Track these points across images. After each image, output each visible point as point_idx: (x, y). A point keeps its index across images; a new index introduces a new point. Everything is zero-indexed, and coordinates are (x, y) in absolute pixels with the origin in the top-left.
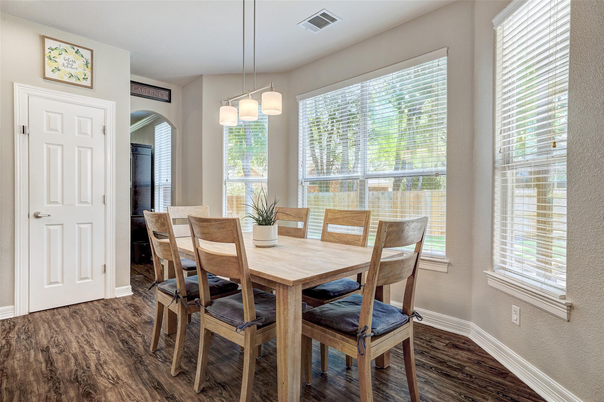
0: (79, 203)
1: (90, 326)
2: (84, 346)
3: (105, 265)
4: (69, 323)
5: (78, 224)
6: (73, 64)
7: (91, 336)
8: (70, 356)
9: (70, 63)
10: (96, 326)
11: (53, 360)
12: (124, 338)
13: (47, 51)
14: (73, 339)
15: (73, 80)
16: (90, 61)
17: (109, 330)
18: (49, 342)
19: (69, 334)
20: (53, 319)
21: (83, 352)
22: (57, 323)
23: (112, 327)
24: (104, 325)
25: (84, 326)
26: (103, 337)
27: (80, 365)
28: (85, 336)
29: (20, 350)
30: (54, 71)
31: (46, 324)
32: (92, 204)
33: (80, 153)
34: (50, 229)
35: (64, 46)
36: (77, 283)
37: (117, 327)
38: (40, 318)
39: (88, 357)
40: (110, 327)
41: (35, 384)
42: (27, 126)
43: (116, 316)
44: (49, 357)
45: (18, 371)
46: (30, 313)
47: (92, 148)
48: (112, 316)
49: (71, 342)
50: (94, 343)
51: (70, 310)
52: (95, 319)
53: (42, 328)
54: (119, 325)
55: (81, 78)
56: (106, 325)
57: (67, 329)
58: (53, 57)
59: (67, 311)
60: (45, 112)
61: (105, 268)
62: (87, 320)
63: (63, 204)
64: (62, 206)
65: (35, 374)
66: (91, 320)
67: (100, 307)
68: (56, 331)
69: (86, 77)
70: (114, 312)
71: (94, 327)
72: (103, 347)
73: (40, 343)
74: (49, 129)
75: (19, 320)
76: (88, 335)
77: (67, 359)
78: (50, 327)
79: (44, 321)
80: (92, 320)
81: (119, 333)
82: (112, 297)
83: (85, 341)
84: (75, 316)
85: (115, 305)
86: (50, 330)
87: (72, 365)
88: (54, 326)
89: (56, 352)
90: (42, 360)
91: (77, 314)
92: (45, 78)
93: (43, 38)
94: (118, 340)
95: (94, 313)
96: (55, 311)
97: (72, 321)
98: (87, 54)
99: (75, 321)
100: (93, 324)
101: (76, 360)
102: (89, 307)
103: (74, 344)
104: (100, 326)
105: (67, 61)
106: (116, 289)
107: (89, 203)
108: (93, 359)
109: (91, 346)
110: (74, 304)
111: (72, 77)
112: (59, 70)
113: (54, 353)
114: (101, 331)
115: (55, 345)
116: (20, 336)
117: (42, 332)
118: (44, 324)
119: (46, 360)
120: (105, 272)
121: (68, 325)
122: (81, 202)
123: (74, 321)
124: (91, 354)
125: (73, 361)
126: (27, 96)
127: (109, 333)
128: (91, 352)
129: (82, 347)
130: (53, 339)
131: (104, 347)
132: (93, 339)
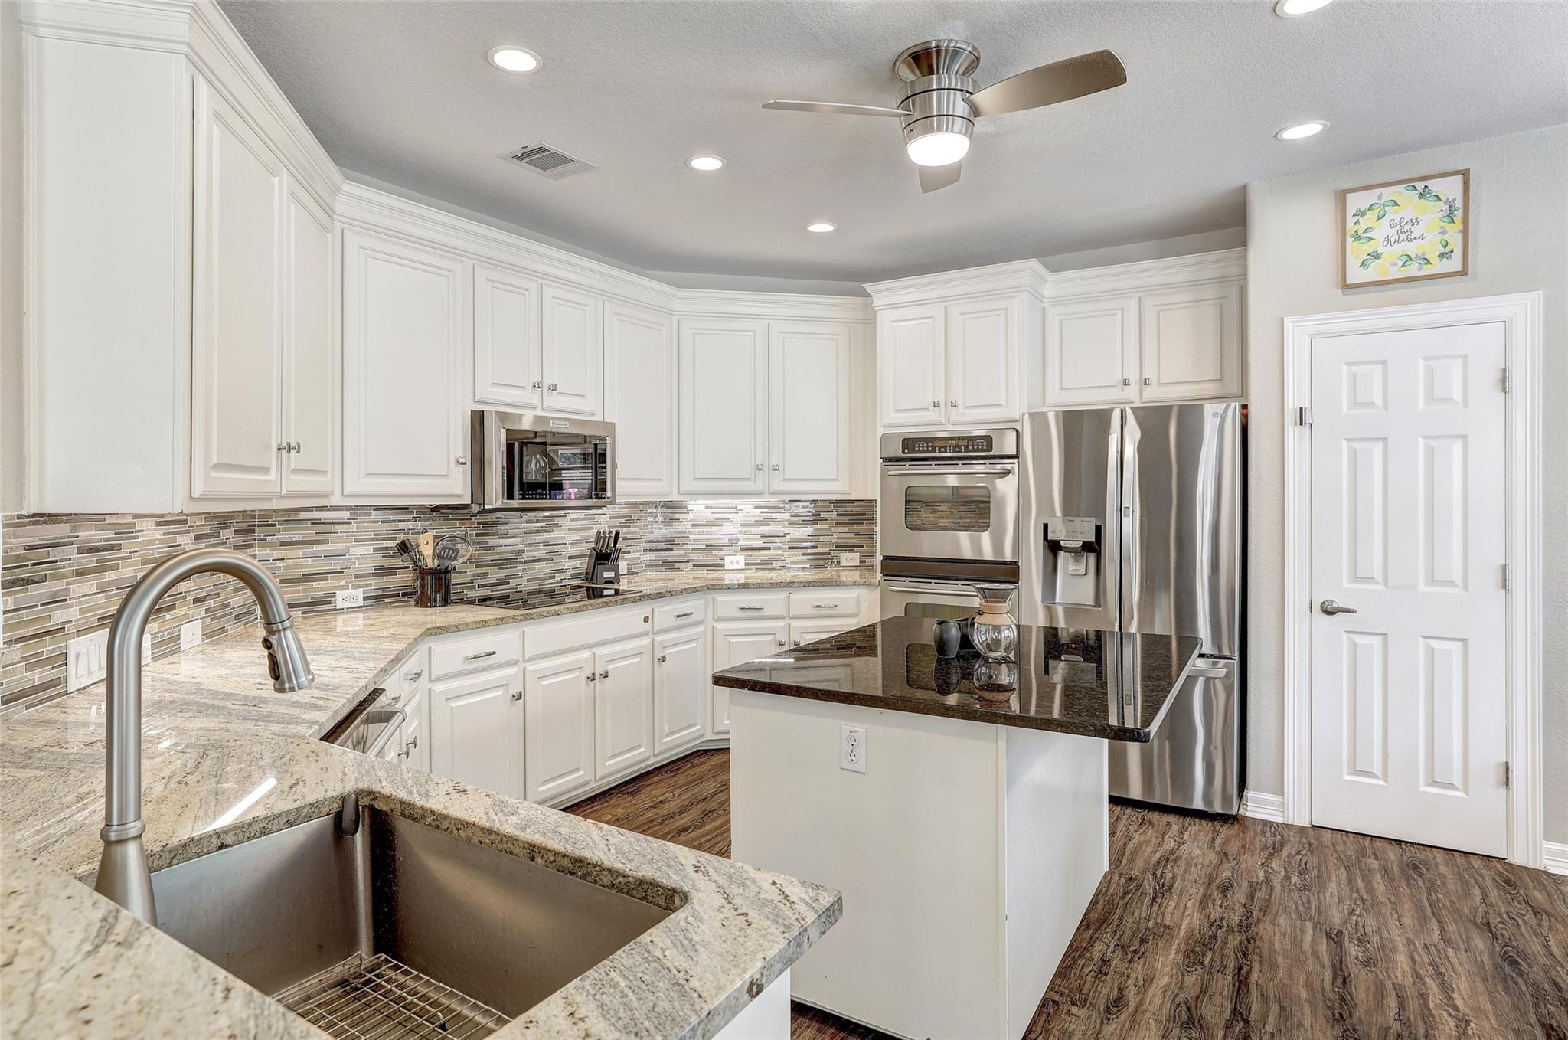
0: (1427, 585)
1: (1451, 928)
2: (1427, 979)
3: (1507, 763)
4: (1395, 891)
5: (1424, 637)
6: (1412, 228)
7: (1448, 959)
8: (1389, 986)
9: (1404, 230)
10: (1468, 938)
11: (1350, 974)
12: (1555, 1024)
13: (1350, 221)
14: (1400, 942)
15: (1413, 270)
16: (1459, 203)
17: (1507, 968)
18: (1345, 921)
19: (1392, 921)
20: (1359, 861)
21: (1422, 995)
22: (1367, 877)
23: (1519, 964)
24: (1493, 944)
25: (1434, 920)
26: (1485, 980)
27: (1410, 1026)
28: (1433, 950)
29: (1286, 910)
30: (1366, 263)
31: (1342, 869)
32: (1466, 588)
33: (1430, 452)
34: (1355, 643)
35: (1388, 193)
36: (1421, 790)
37: (1536, 974)
38: (1332, 848)
39: (1433, 1016)
40: (1513, 963)
41: (1307, 1010)
42: (1309, 408)
43: (1537, 935)
44: (1341, 963)
45: (1280, 959)
46: (1314, 826)
47: (1465, 437)
48: (1523, 929)
49: (1394, 947)
50: (1454, 986)
51: (1402, 856)
52: (1467, 911)
53: (1334, 878)
54: (1546, 970)
55: (1433, 256)
56: (1498, 949)
57: (1389, 906)
58: (1365, 232)
59: (1396, 855)
60: (1345, 366)
61: (1507, 774)
62: (1444, 904)
63: (1386, 584)
64: (1384, 588)
65: (1309, 985)
66: (1456, 911)
67: (1489, 884)
68: (1363, 901)
69: (1448, 249)
70: (1530, 917)
71: (1460, 935)
72: (1479, 1011)
73: (1326, 912)
74: (1355, 404)
75: (1292, 834)
76: (1442, 951)
77: (1381, 994)
78: (1350, 881)
79: (1339, 859)
80: (1459, 912)
81: (1539, 997)
82: (1531, 865)
83: (1430, 964)
84: (1414, 880)
85: (1539, 896)
86: (1351, 890)
87: (1391, 1014)
88: (1360, 884)
89: (1357, 956)
90: (1326, 959)
91: (1421, 877)
92: (1346, 287)
93: (1341, 197)
94: (1533, 1018)
95: (1467, 893)
96: (1367, 842)
97: (1404, 890)
98: (1450, 189)
99: (1412, 894)
100: (1460, 924)
101: (1402, 1006)
102: (1456, 869)
103: (1402, 959)
104: (1480, 943)
105: (1398, 227)
106: (1547, 845)
107: (1456, 586)
108: (1448, 1031)
109: (1446, 989)
110: (1416, 844)
111: (1411, 262)
112: (1377, 257)
113: (1352, 958)
114: (1482, 961)
115: (1356, 937)
116: (1289, 874)
117: (1332, 886)
118: (1339, 868)
119: (1334, 966)
120: (1507, 784)
121: (1393, 899)
122: (1434, 581)
123: (1408, 891)
124: (1443, 1012)
125: (1393, 1002)
126: (1308, 339)
127: (1505, 980)
128: (1441, 1007)
129: (1422, 979)
130: (1355, 918)
131: (1483, 1012)
132: (1454, 972)
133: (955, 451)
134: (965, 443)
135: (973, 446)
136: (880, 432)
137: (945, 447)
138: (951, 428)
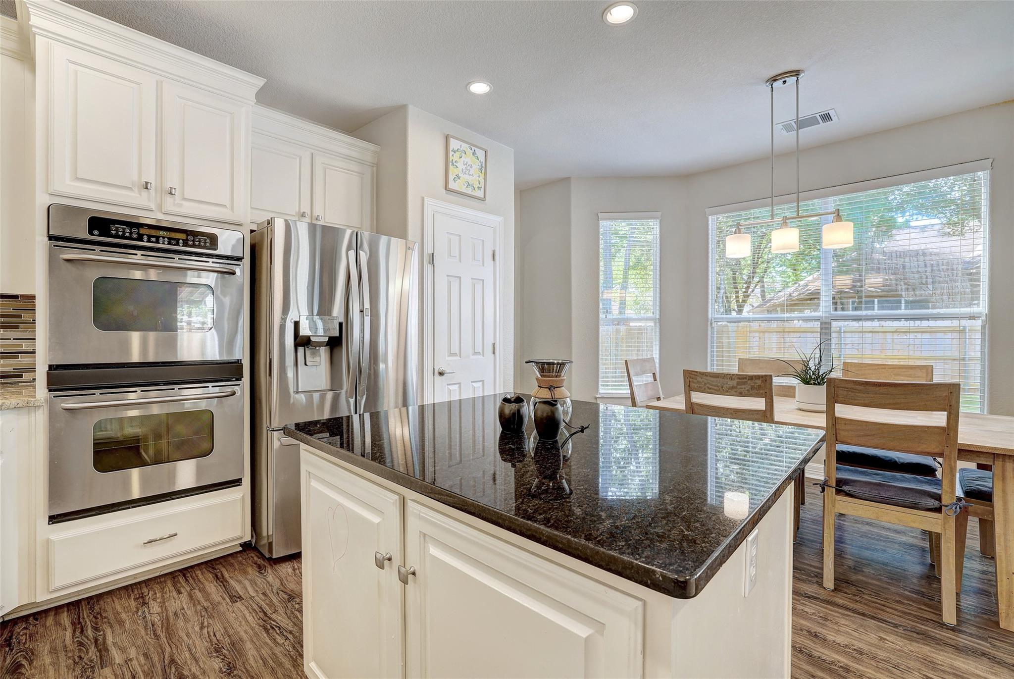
0: (473, 354)
5: (472, 382)
9: (468, 169)
13: (450, 153)
15: (470, 191)
16: (484, 164)
30: (455, 179)
34: (450, 390)
42: (433, 254)
47: (483, 280)
55: (476, 187)
58: (455, 162)
63: (460, 356)
69: (480, 186)
74: (450, 256)
92: (447, 190)
93: (447, 138)
98: (480, 154)
105: (466, 166)
107: (481, 355)
111: (469, 187)
112: (459, 178)
126: (433, 214)
133: (169, 243)
134: (183, 236)
135: (194, 241)
136: (42, 200)
137: (157, 238)
138: (161, 216)
